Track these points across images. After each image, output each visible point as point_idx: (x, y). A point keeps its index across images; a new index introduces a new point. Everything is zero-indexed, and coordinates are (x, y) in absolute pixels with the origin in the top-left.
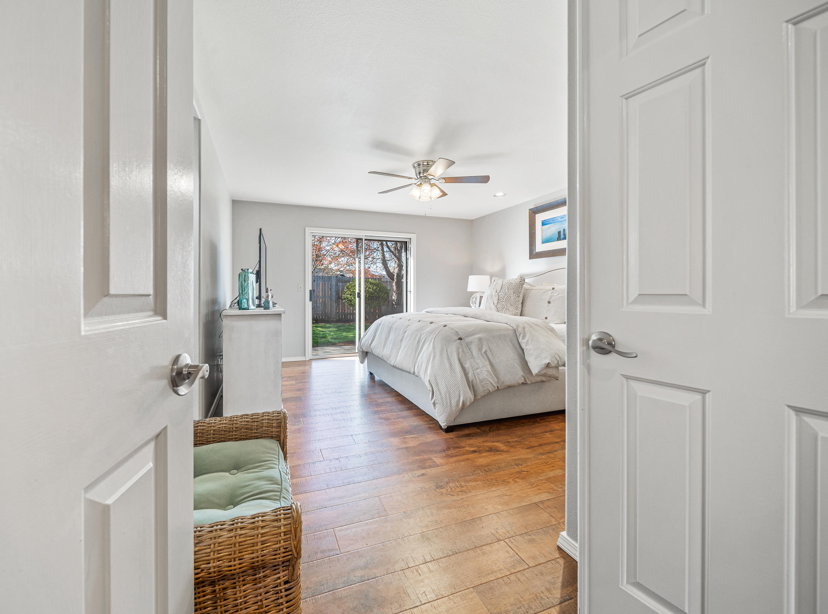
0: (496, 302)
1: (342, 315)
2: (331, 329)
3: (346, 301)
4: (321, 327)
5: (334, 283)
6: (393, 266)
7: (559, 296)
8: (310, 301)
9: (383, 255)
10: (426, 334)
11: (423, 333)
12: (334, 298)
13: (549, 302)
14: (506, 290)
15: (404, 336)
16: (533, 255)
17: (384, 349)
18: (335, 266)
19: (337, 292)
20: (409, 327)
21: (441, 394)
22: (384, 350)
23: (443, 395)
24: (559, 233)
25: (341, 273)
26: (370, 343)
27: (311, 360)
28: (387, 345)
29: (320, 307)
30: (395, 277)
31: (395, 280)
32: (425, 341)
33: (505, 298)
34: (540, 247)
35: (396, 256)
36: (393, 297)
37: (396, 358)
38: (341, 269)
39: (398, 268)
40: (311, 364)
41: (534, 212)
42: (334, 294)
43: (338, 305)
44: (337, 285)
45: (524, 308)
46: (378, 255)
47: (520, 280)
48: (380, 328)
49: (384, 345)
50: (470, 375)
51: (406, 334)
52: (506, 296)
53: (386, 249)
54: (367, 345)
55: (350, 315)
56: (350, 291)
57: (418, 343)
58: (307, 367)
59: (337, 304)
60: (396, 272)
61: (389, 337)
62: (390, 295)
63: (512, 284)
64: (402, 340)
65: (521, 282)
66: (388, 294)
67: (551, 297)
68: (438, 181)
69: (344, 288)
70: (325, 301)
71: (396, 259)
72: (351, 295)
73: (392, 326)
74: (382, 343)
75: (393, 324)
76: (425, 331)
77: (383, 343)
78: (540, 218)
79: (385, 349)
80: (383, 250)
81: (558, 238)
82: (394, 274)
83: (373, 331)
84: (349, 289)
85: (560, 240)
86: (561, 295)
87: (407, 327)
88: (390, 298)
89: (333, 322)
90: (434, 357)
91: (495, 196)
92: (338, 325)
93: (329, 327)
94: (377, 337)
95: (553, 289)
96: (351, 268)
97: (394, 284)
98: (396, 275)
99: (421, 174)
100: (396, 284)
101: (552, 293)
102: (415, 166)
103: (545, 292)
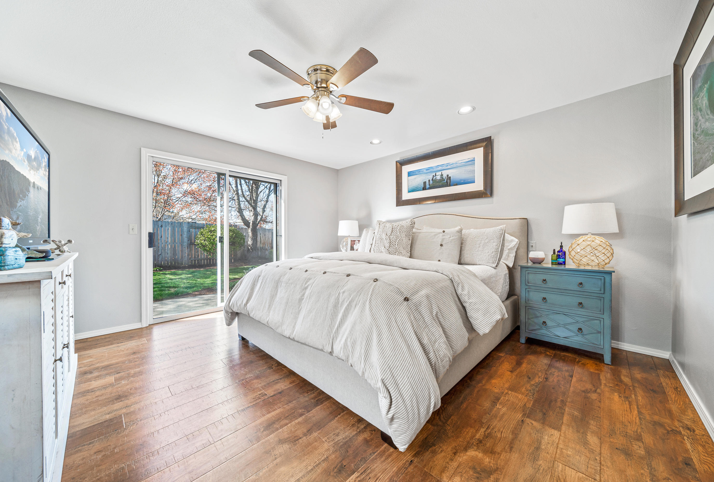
0: (387, 245)
1: (195, 261)
2: (183, 276)
3: (200, 247)
4: (171, 274)
5: (185, 229)
6: (249, 215)
7: (451, 238)
8: (150, 247)
9: (239, 204)
10: (350, 295)
11: (344, 292)
12: (185, 244)
13: (441, 245)
14: (398, 233)
15: (303, 295)
16: (400, 202)
17: (269, 312)
18: (187, 214)
19: (190, 239)
20: (311, 281)
21: (404, 401)
22: (271, 314)
23: (408, 402)
24: (425, 183)
25: (193, 220)
26: (245, 302)
27: (152, 326)
28: (273, 306)
29: (169, 254)
30: (251, 224)
31: (251, 227)
32: (349, 305)
33: (397, 241)
34: (406, 196)
35: (251, 206)
36: (249, 243)
37: (294, 327)
38: (193, 217)
39: (253, 216)
40: (150, 334)
41: (401, 163)
42: (186, 240)
43: (191, 250)
44: (189, 231)
45: (413, 252)
46: (233, 204)
47: (411, 223)
48: (260, 281)
49: (269, 306)
50: (432, 355)
51: (308, 292)
52: (398, 239)
53: (241, 199)
54: (240, 305)
55: (204, 260)
56: (204, 237)
57: (336, 306)
58: (144, 340)
59: (189, 250)
60: (252, 220)
61: (276, 294)
62: (246, 240)
63: (403, 227)
64: (301, 300)
65: (412, 225)
66: (244, 239)
67: (443, 240)
68: (338, 98)
69: (197, 234)
70: (175, 247)
71: (251, 208)
72: (205, 241)
73: (280, 279)
74: (265, 303)
75: (281, 277)
76: (345, 288)
77: (267, 302)
78: (406, 169)
79: (271, 312)
80: (238, 199)
81: (423, 188)
82: (250, 221)
83: (248, 285)
84: (203, 235)
85: (426, 189)
86: (453, 238)
87: (307, 282)
88: (246, 244)
89: (183, 268)
90: (380, 335)
91: (371, 143)
92: (191, 271)
93: (181, 274)
94: (257, 294)
95: (444, 232)
96: (204, 216)
97: (250, 230)
98: (251, 222)
99: (318, 84)
100: (252, 230)
101: (443, 236)
102: (310, 73)
103: (435, 235)
